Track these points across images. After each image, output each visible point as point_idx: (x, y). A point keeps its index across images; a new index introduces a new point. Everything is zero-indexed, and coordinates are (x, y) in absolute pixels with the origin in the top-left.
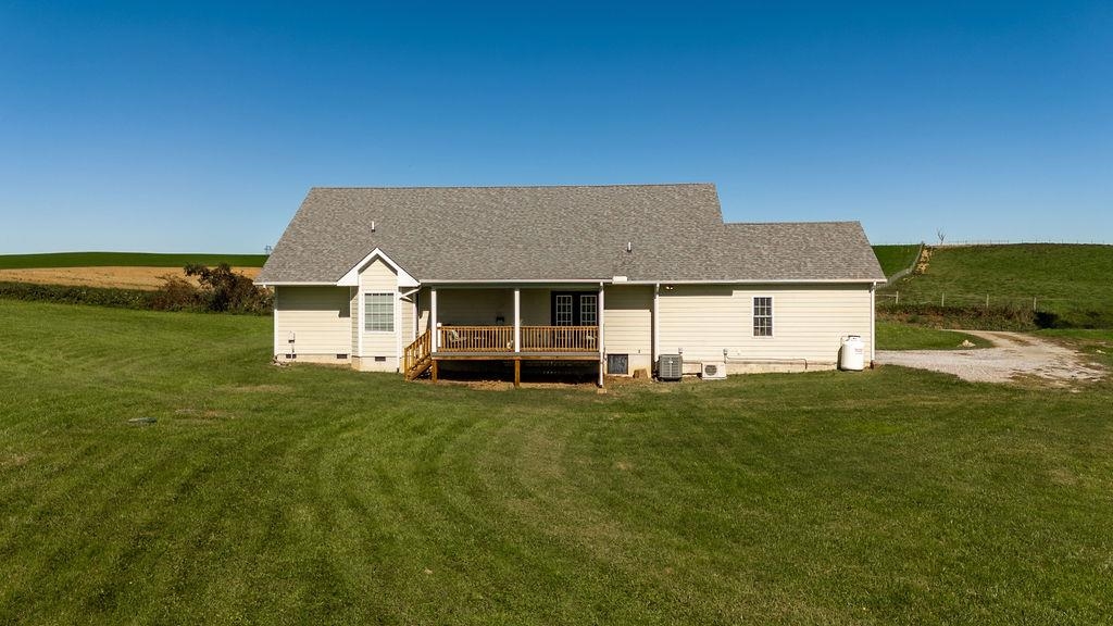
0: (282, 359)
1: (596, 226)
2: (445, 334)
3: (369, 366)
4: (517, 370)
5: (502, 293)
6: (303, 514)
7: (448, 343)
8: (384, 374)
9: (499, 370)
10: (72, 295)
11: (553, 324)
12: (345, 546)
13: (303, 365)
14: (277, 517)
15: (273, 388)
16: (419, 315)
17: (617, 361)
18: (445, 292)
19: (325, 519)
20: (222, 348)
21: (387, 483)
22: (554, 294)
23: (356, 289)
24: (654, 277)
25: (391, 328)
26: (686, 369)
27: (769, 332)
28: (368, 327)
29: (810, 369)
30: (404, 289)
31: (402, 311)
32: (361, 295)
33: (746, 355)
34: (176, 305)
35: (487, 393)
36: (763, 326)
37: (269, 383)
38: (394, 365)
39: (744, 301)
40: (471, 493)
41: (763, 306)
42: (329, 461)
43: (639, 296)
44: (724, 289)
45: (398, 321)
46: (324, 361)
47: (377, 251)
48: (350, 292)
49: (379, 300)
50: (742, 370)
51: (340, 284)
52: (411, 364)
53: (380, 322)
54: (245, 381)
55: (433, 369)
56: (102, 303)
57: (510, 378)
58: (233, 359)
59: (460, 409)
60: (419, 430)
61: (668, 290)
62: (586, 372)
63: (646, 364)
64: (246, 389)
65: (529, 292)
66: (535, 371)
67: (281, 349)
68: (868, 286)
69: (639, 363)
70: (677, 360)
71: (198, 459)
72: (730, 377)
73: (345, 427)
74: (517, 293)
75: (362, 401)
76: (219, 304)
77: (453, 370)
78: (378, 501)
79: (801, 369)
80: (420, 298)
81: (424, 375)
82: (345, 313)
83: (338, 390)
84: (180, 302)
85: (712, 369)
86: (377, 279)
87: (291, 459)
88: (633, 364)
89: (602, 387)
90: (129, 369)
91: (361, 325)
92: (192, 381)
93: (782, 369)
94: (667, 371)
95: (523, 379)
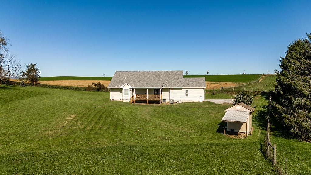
0: (111, 100)
1: (162, 78)
2: (137, 96)
3: (125, 101)
4: (147, 102)
5: (145, 90)
6: (116, 116)
7: (137, 97)
8: (127, 102)
10: (71, 88)
11: (154, 94)
12: (120, 118)
13: (114, 101)
14: (113, 116)
15: (111, 104)
16: (133, 93)
17: (165, 100)
18: (136, 89)
19: (118, 116)
20: (101, 98)
21: (125, 113)
22: (154, 90)
23: (123, 89)
24: (169, 87)
25: (128, 95)
26: (174, 102)
27: (188, 96)
28: (125, 95)
29: (194, 102)
30: (130, 89)
31: (130, 93)
32: (124, 90)
33: (184, 100)
34: (90, 90)
35: (142, 105)
37: (110, 103)
39: (184, 91)
40: (135, 115)
41: (187, 92)
42: (118, 112)
43: (168, 90)
44: (181, 89)
46: (118, 100)
47: (126, 83)
48: (122, 89)
49: (126, 91)
50: (183, 102)
51: (120, 88)
52: (131, 100)
54: (106, 103)
55: (135, 101)
56: (77, 90)
57: (146, 103)
58: (104, 100)
59: (137, 107)
60: (130, 109)
61: (171, 89)
62: (158, 102)
63: (169, 101)
64: (107, 104)
65: (149, 90)
66: (150, 102)
67: (111, 98)
69: (168, 101)
70: (173, 100)
71: (99, 115)
72: (181, 103)
73: (121, 108)
74: (147, 90)
75: (123, 106)
76: (98, 90)
77: (137, 102)
78: (124, 115)
79: (193, 102)
80: (133, 90)
81: (133, 102)
82: (121, 93)
83: (120, 104)
84: (91, 90)
85: (178, 102)
86: (126, 87)
87: (114, 111)
88: (167, 101)
89: (160, 104)
90: (88, 101)
91: (124, 95)
92: (99, 103)
93: (190, 102)
94: (172, 102)
95: (148, 103)
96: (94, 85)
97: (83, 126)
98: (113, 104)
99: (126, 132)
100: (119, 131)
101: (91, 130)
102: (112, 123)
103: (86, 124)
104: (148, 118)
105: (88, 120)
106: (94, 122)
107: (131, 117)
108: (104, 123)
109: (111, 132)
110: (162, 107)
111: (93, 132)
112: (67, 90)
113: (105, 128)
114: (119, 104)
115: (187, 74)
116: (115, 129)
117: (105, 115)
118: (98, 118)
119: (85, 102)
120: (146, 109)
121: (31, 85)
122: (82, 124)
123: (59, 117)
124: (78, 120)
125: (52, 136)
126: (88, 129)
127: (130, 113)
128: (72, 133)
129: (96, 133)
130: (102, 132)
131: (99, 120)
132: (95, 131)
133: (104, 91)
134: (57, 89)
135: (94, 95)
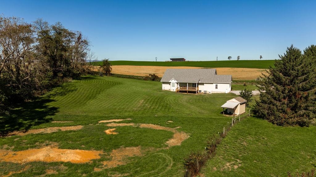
0: (163, 89)
1: (199, 75)
3: (172, 91)
5: (186, 83)
7: (180, 89)
9: (186, 92)
12: (168, 103)
13: (165, 90)
14: (164, 101)
16: (178, 85)
17: (200, 91)
18: (180, 83)
20: (156, 87)
22: (192, 84)
26: (207, 92)
30: (176, 82)
31: (176, 85)
32: (171, 83)
33: (214, 91)
34: (148, 80)
35: (184, 94)
36: (216, 88)
37: (162, 92)
38: (175, 91)
40: (177, 101)
41: (217, 85)
42: (167, 99)
43: (203, 84)
44: (212, 83)
45: (175, 86)
46: (167, 90)
47: (173, 78)
49: (173, 84)
50: (214, 93)
51: (169, 82)
53: (173, 86)
57: (187, 93)
61: (205, 83)
62: (195, 92)
64: (160, 93)
65: (189, 84)
66: (189, 92)
68: (229, 84)
70: (206, 91)
72: (212, 93)
76: (153, 80)
77: (180, 91)
80: (178, 83)
81: (178, 92)
82: (170, 85)
85: (210, 92)
86: (173, 81)
87: (165, 98)
88: (202, 92)
89: (196, 94)
90: (148, 90)
91: (171, 86)
92: (155, 92)
93: (218, 93)
94: (205, 93)
95: (188, 93)
96: (150, 76)
97: (149, 107)
98: (164, 93)
99: (171, 110)
100: (167, 110)
101: (153, 109)
102: (164, 106)
103: (150, 105)
104: (185, 103)
105: (151, 103)
106: (154, 105)
107: (174, 102)
108: (159, 106)
109: (163, 110)
110: (197, 96)
111: (155, 110)
112: (131, 79)
113: (160, 108)
114: (168, 92)
115: (239, 59)
116: (165, 109)
117: (160, 101)
118: (156, 102)
119: (146, 90)
120: (185, 97)
121: (106, 74)
122: (148, 105)
123: (136, 101)
124: (146, 103)
125: (136, 111)
126: (152, 108)
127: (175, 100)
128: (145, 110)
129: (156, 110)
130: (159, 110)
131: (156, 103)
132: (156, 109)
133: (157, 81)
134: (124, 79)
135: (150, 84)
